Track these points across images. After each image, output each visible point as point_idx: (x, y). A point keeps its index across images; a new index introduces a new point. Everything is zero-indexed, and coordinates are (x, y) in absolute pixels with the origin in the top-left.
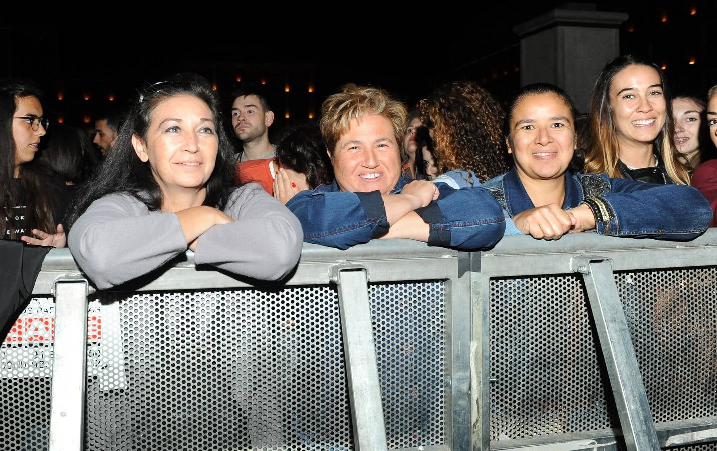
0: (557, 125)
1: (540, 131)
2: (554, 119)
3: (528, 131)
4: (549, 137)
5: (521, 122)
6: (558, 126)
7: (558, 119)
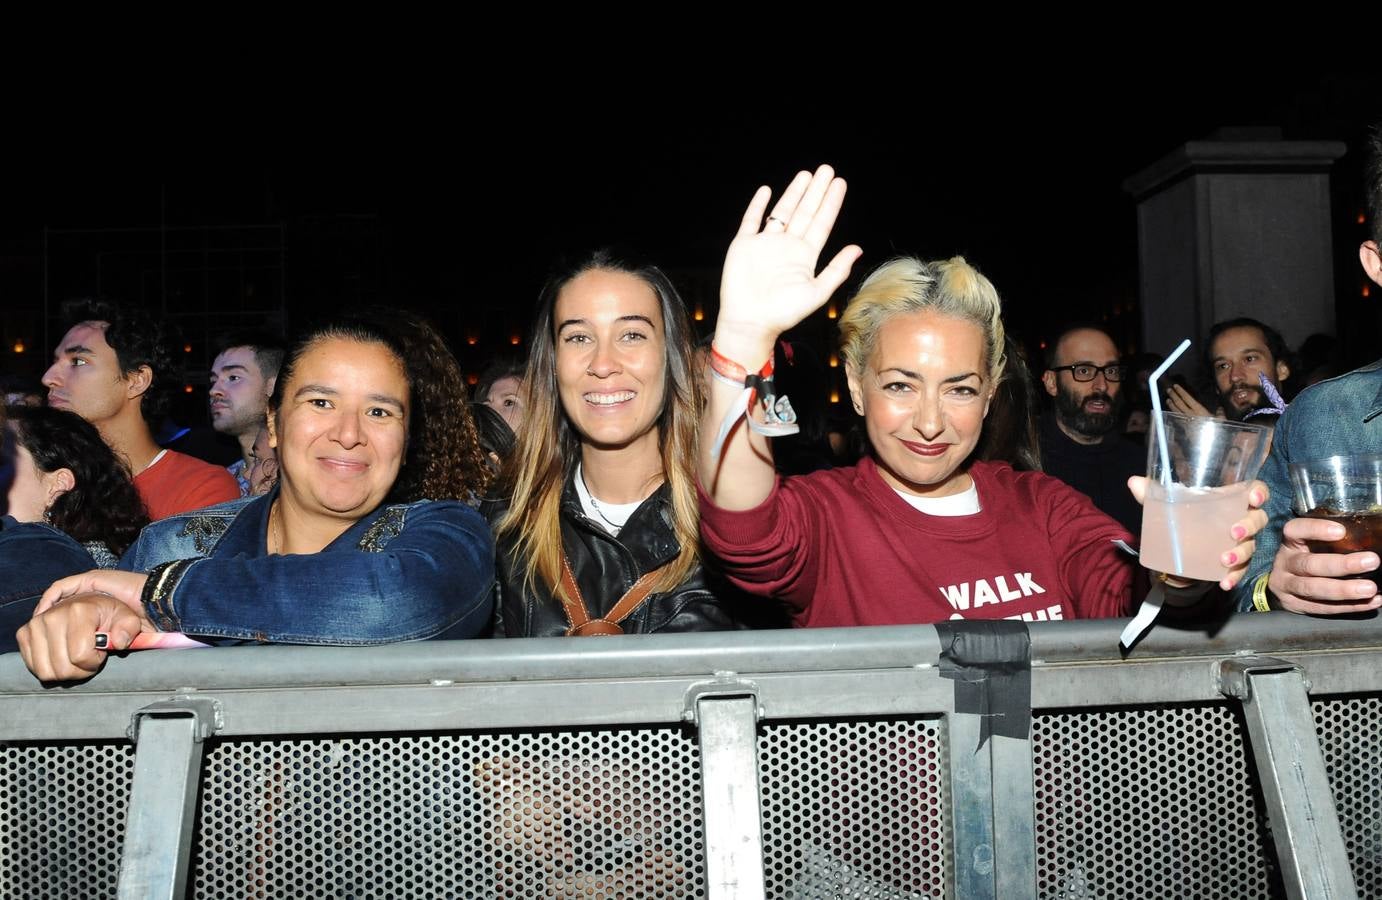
0: (378, 412)
1: (344, 417)
2: (377, 398)
3: (319, 410)
4: (358, 430)
5: (311, 388)
6: (380, 414)
7: (384, 400)
